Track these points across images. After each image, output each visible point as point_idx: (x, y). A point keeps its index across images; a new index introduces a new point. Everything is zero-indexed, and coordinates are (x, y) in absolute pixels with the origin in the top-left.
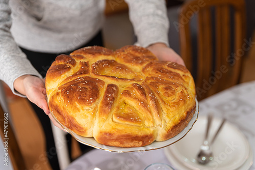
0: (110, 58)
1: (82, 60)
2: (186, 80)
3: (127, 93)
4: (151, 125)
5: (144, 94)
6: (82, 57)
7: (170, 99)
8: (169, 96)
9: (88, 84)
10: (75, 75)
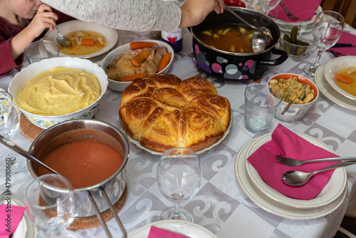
0: (174, 87)
1: (151, 86)
2: (220, 114)
3: (167, 115)
4: (175, 140)
5: (178, 118)
6: (152, 83)
7: (195, 125)
8: (196, 123)
9: (145, 104)
10: (141, 96)
